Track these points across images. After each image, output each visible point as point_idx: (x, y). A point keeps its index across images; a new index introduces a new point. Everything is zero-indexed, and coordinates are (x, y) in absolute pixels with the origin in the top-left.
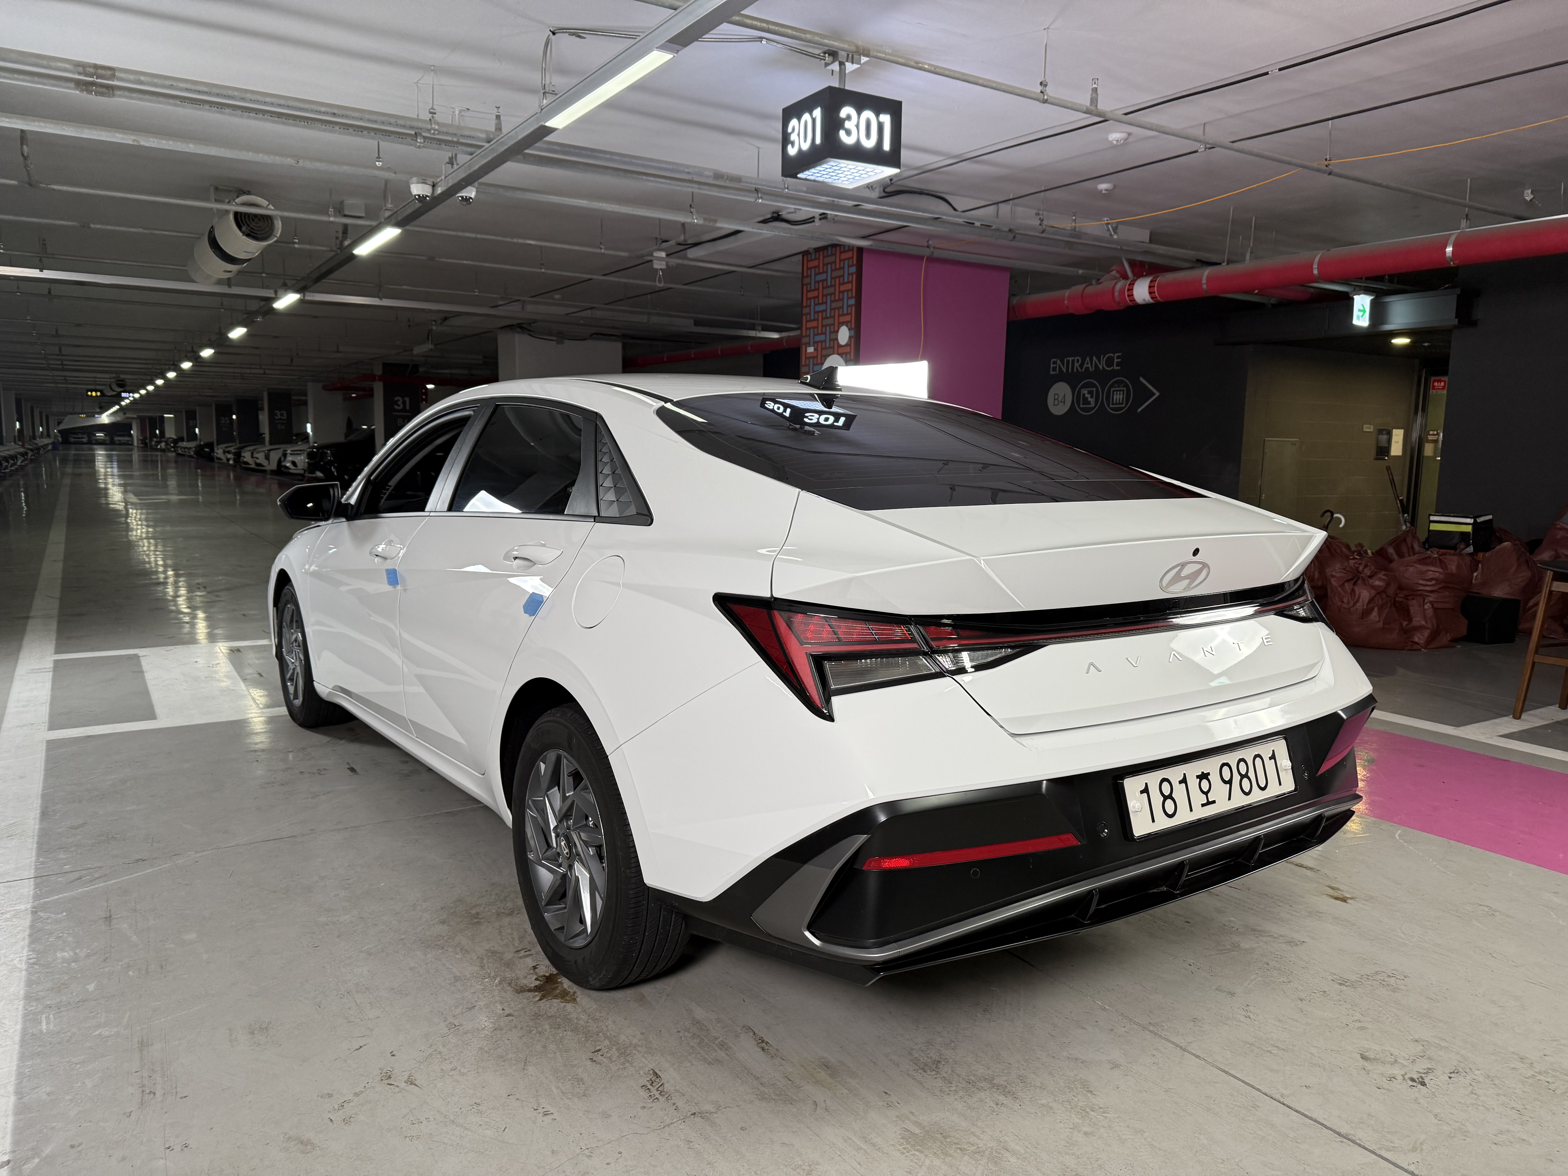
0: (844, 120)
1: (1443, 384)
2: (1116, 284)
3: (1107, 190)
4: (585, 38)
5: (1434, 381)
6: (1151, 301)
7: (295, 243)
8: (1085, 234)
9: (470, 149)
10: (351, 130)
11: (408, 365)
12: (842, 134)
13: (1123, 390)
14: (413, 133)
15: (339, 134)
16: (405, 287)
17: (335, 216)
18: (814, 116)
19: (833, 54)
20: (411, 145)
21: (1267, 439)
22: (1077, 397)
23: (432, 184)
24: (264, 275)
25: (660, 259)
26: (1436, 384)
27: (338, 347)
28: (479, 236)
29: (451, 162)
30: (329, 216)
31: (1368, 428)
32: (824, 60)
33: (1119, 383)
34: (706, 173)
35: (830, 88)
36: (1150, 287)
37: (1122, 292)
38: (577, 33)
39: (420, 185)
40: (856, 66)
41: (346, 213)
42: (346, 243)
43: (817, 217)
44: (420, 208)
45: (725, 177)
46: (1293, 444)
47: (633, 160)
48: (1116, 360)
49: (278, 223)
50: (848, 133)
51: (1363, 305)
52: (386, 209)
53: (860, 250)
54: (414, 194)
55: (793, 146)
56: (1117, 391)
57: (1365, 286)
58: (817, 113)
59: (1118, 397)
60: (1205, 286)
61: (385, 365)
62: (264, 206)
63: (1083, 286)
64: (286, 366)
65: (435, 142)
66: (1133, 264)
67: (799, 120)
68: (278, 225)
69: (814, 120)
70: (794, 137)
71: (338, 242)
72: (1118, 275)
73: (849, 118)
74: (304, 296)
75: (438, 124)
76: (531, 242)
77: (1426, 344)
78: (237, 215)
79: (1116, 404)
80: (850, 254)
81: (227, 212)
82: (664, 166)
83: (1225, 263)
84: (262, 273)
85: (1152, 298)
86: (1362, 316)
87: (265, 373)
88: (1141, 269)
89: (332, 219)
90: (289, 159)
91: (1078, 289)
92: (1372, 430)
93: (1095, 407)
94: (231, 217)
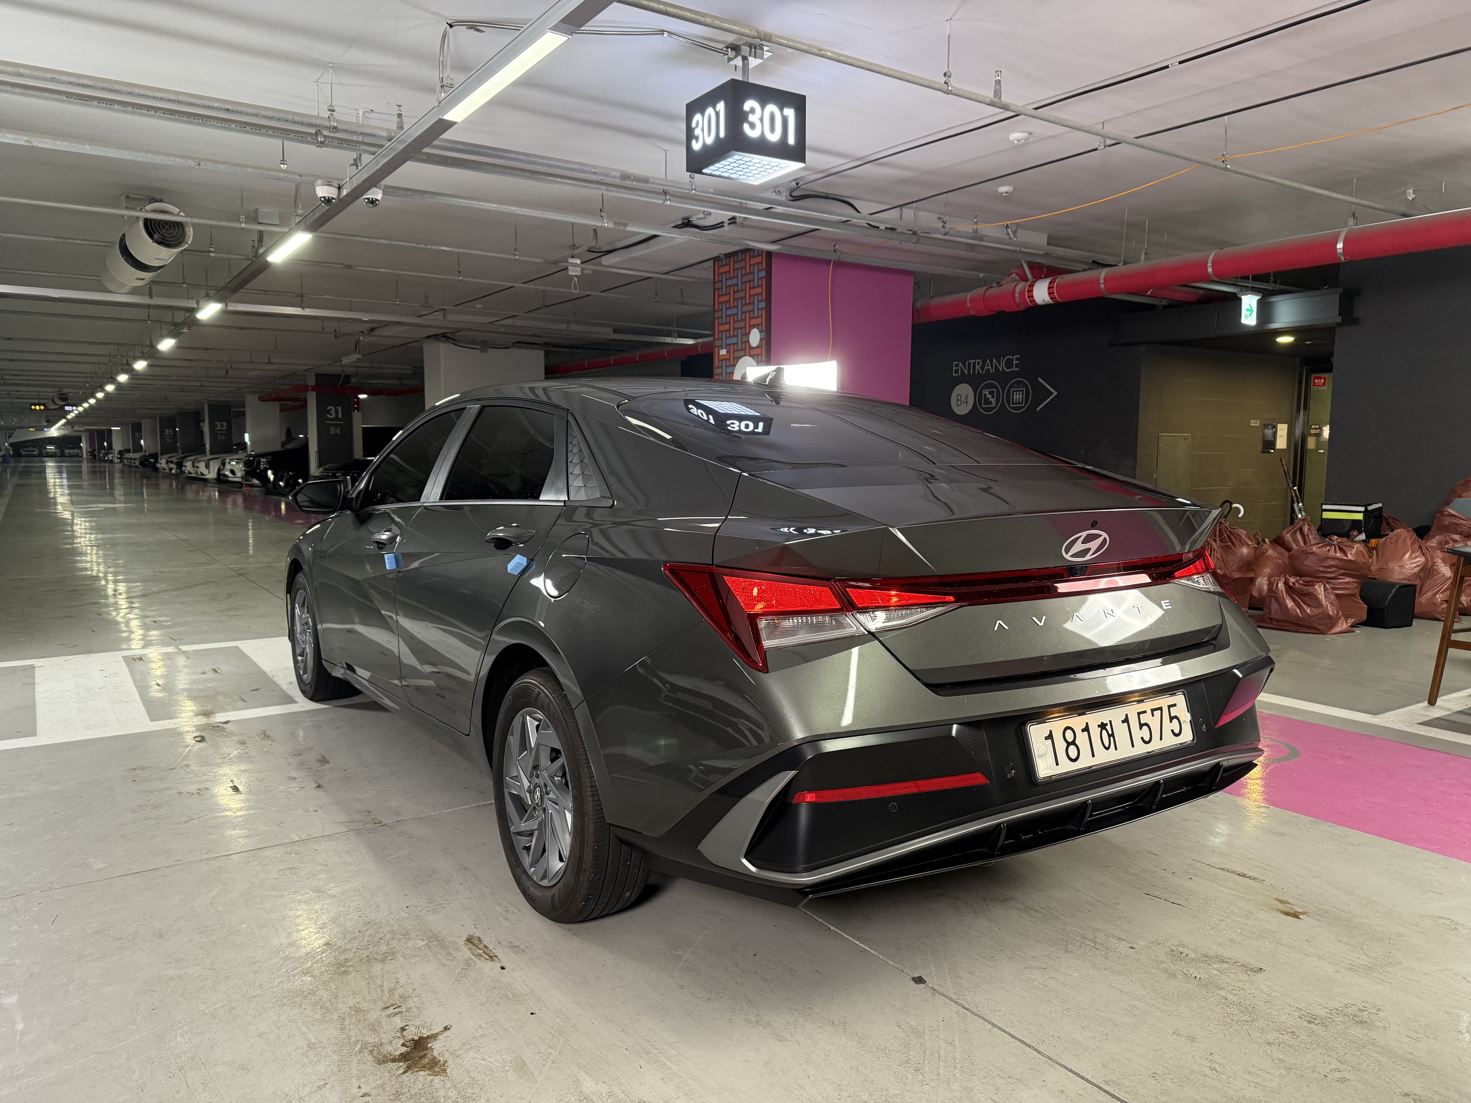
0: (747, 113)
1: (1323, 380)
2: (1015, 286)
3: (1007, 193)
4: (483, 32)
5: (1315, 378)
6: (1051, 302)
7: (211, 252)
8: (987, 236)
9: (372, 149)
10: (248, 128)
11: (340, 375)
12: (746, 127)
13: (1023, 391)
14: (313, 131)
15: (237, 131)
16: (326, 296)
17: (246, 222)
18: (717, 110)
19: (735, 48)
20: (312, 143)
21: (1160, 434)
22: (979, 398)
23: (337, 186)
24: (185, 285)
25: (575, 267)
26: (1316, 381)
27: (269, 359)
28: (392, 242)
29: (355, 164)
30: (241, 223)
31: (1255, 423)
32: (727, 54)
33: (1019, 383)
34: (613, 173)
35: (733, 81)
36: (1049, 288)
37: (1022, 294)
38: (474, 26)
39: (326, 187)
40: (759, 61)
41: (260, 221)
42: (261, 251)
43: (726, 221)
44: (327, 211)
45: (632, 178)
46: (1186, 439)
47: (539, 160)
48: (1015, 362)
49: (190, 231)
50: (752, 126)
51: (1250, 305)
52: (297, 215)
53: (769, 254)
54: (319, 196)
55: (697, 141)
56: (1016, 391)
57: (1252, 287)
58: (721, 106)
59: (1018, 397)
60: (1102, 286)
61: (318, 376)
62: (174, 213)
63: (985, 288)
64: (220, 378)
65: (336, 142)
66: (1032, 266)
67: (703, 114)
68: (190, 232)
69: (717, 114)
70: (698, 132)
71: (254, 250)
72: (1017, 278)
73: (752, 111)
74: (226, 306)
75: (337, 121)
76: (445, 248)
77: (1308, 343)
78: (147, 221)
79: (1016, 403)
80: (759, 259)
81: (138, 218)
82: (570, 166)
83: (1122, 263)
84: (182, 284)
85: (1051, 298)
86: (1250, 315)
87: (202, 386)
88: (1040, 271)
89: (243, 225)
90: (190, 161)
91: (979, 291)
92: (1258, 425)
93: (997, 405)
94: (141, 224)
